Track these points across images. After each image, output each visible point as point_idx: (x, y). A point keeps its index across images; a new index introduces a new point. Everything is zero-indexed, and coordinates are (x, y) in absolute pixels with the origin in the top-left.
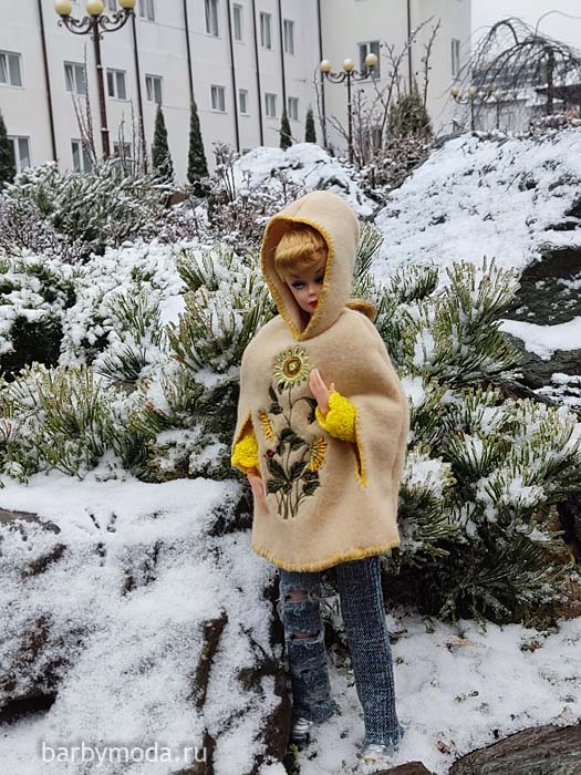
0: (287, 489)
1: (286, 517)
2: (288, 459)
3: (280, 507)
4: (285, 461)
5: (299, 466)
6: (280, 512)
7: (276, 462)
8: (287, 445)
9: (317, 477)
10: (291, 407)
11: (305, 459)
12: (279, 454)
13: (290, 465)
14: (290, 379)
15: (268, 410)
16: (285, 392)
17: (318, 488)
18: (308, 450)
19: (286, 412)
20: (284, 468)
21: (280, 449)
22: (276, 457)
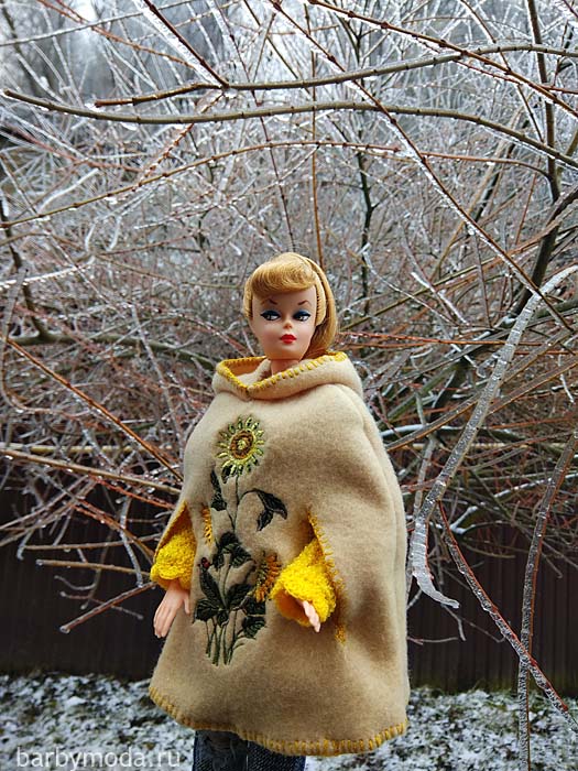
0: (222, 619)
1: (216, 661)
2: (229, 576)
3: (210, 643)
4: (222, 579)
5: (239, 589)
6: (208, 651)
7: (210, 577)
8: (227, 557)
9: (263, 612)
10: (238, 504)
11: (250, 581)
12: (216, 566)
13: (227, 587)
14: (238, 462)
15: (210, 503)
16: (231, 480)
17: (263, 629)
18: (253, 569)
19: (230, 508)
20: (220, 587)
21: (217, 560)
22: (211, 570)
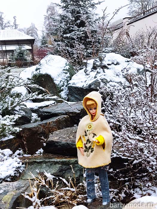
0: (88, 151)
2: (88, 145)
5: (90, 147)
6: (86, 156)
8: (88, 142)
11: (91, 145)
12: (87, 144)
13: (89, 146)
14: (89, 129)
15: (84, 135)
16: (88, 132)
17: (93, 151)
18: (92, 143)
19: (88, 136)
22: (86, 145)
